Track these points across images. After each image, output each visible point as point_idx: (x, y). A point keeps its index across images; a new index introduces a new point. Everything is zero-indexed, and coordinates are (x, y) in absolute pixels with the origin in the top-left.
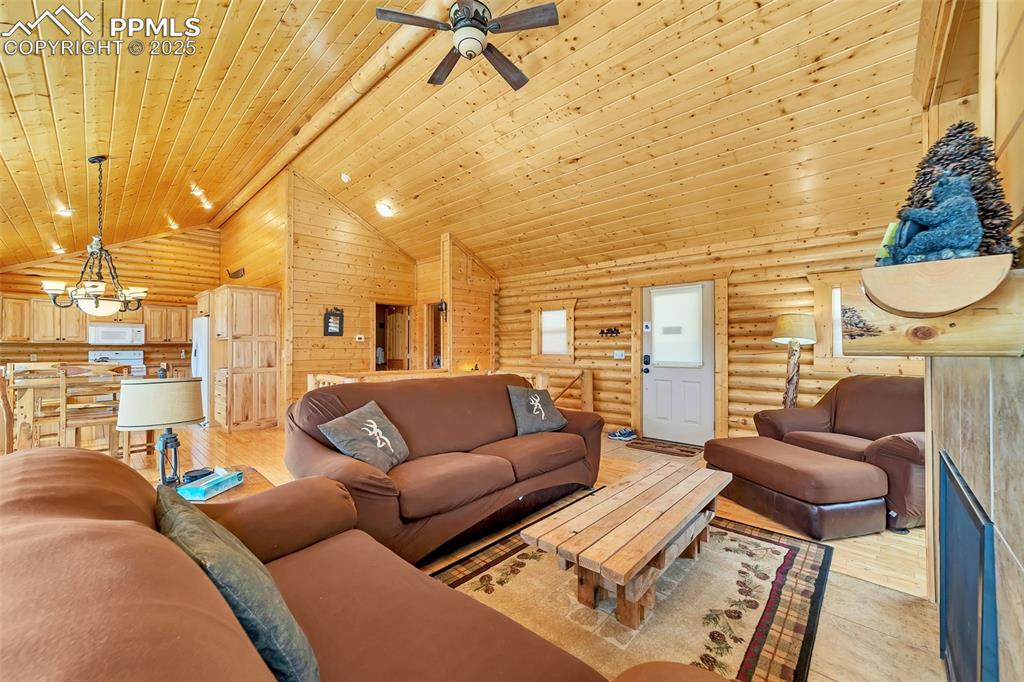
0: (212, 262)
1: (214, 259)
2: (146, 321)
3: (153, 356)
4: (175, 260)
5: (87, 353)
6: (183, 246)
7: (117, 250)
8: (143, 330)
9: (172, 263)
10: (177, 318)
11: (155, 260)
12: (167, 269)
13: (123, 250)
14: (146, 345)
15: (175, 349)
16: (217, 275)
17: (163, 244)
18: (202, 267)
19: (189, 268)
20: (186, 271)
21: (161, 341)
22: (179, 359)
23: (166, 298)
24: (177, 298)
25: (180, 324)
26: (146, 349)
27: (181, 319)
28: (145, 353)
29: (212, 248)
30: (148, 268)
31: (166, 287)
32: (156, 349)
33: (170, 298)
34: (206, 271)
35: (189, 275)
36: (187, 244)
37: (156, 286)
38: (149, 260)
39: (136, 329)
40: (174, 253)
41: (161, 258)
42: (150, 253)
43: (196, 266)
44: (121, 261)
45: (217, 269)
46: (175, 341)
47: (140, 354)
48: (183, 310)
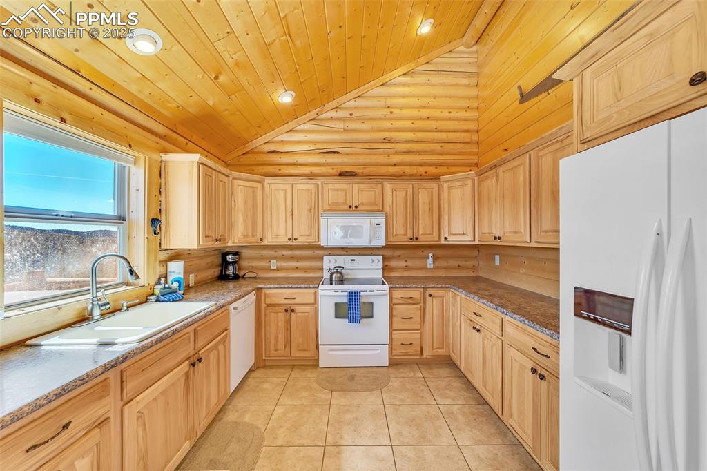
0: (465, 103)
1: (469, 98)
2: (387, 208)
3: (393, 263)
4: (420, 108)
5: (321, 258)
6: (428, 84)
7: (352, 103)
8: (383, 222)
9: (415, 113)
10: (427, 200)
11: (396, 111)
12: (408, 124)
13: (360, 102)
14: (387, 247)
15: (419, 253)
16: (473, 126)
17: (404, 85)
18: (454, 114)
19: (437, 119)
20: (432, 124)
21: (404, 240)
22: (425, 268)
23: (408, 170)
24: (422, 170)
25: (431, 210)
26: (388, 253)
27: (431, 203)
28: (385, 259)
29: (466, 81)
30: (387, 124)
31: (409, 152)
32: (398, 253)
33: (413, 170)
34: (459, 120)
35: (436, 130)
36: (435, 79)
37: (397, 153)
38: (387, 112)
39: (376, 221)
40: (418, 97)
41: (402, 108)
42: (390, 102)
43: (446, 114)
44: (358, 119)
45: (473, 114)
46: (424, 240)
47: (377, 262)
48: (434, 185)
